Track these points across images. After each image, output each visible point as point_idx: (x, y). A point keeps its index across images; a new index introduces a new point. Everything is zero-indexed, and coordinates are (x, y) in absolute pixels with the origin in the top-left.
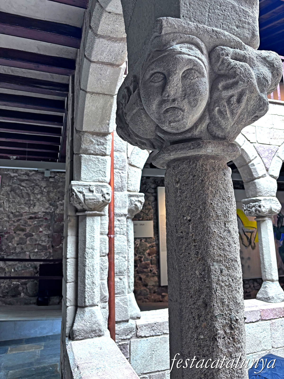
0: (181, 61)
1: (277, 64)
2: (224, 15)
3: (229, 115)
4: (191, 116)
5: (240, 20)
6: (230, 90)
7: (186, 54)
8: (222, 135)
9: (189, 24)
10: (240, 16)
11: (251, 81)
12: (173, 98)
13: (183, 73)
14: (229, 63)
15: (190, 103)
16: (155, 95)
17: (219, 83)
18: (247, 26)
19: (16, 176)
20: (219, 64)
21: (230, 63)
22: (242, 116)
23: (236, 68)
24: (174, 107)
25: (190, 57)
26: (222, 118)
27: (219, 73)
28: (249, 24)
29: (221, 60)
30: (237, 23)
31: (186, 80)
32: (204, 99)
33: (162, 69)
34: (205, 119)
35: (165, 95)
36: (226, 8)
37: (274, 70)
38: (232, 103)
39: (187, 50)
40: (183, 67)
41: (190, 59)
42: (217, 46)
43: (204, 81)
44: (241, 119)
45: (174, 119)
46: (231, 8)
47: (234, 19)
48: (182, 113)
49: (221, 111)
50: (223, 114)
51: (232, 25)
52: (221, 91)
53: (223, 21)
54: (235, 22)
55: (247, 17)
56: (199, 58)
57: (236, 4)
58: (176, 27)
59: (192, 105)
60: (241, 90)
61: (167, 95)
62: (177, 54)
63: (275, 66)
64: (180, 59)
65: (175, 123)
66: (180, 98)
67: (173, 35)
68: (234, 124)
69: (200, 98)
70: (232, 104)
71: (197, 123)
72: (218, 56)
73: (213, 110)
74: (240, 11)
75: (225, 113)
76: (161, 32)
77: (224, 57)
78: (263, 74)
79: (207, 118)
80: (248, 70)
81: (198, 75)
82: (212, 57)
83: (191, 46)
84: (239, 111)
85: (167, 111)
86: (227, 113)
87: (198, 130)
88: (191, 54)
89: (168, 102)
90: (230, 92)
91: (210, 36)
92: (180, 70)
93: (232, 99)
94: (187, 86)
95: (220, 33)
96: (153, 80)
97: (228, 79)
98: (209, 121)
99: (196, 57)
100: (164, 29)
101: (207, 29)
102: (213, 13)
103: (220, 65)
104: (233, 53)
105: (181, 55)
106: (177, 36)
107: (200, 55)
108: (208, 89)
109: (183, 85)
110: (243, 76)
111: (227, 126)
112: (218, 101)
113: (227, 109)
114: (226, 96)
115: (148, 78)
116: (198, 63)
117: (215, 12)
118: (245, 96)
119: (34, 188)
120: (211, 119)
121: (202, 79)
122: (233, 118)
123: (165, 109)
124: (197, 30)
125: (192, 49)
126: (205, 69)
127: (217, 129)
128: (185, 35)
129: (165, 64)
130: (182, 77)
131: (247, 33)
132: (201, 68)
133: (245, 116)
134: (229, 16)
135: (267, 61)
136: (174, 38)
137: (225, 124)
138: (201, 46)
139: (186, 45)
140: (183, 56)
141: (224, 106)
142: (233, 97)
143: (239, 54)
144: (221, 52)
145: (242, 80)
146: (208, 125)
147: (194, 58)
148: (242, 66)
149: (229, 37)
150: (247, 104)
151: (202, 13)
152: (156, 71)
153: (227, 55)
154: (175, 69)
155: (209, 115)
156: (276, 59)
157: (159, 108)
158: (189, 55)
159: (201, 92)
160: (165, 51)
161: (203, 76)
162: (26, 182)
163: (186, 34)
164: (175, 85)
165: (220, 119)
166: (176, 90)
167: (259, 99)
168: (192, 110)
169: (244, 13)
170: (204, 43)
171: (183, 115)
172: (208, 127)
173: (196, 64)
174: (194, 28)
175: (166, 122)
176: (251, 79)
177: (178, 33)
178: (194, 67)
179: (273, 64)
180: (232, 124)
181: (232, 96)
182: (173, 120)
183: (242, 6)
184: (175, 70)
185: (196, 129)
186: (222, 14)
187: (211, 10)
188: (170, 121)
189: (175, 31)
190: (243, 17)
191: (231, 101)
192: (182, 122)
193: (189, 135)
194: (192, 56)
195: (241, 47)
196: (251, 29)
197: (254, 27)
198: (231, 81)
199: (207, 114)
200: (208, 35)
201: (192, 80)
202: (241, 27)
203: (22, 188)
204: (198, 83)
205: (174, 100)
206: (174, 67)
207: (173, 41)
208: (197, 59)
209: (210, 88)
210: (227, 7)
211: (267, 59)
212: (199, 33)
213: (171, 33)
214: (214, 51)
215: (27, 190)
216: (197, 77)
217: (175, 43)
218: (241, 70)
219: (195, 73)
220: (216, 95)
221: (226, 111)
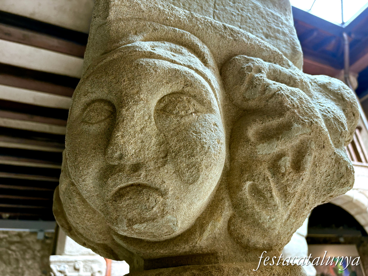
0: (152, 71)
1: (349, 96)
2: (242, 16)
3: (277, 199)
4: (185, 205)
5: (270, 28)
6: (275, 143)
7: (165, 59)
8: (264, 244)
9: (173, 9)
10: (269, 21)
11: (316, 122)
12: (133, 161)
13: (160, 101)
14: (266, 87)
15: (179, 173)
16: (89, 155)
17: (249, 128)
18: (282, 37)
19: (6, 238)
20: (243, 88)
21: (268, 85)
22: (305, 198)
23: (281, 96)
24: (139, 185)
25: (176, 67)
26: (261, 206)
27: (245, 105)
28: (284, 34)
29: (247, 79)
30: (265, 30)
31: (167, 117)
32: (215, 165)
33: (106, 90)
34: (222, 209)
35: (112, 154)
36: (245, 7)
37: (346, 107)
38: (283, 170)
39: (169, 53)
40: (157, 88)
41: (176, 71)
42: (236, 55)
43: (213, 121)
44: (303, 206)
45: (140, 214)
46: (253, 9)
47: (259, 24)
48: (161, 199)
49: (257, 189)
50: (264, 197)
51: (257, 32)
52: (255, 145)
53: (241, 24)
54: (262, 29)
55: (280, 24)
56: (197, 71)
57: (259, 4)
58: (144, 9)
59: (186, 179)
60: (298, 141)
61: (117, 155)
62: (141, 57)
63: (346, 99)
64: (148, 67)
65: (145, 225)
66: (152, 163)
67: (135, 23)
68: (289, 217)
69: (204, 162)
70: (283, 175)
71: (204, 218)
72: (239, 72)
73: (239, 187)
74: (268, 14)
75: (269, 195)
76: (107, 15)
77: (253, 73)
78: (333, 112)
79: (227, 204)
80: (306, 101)
81: (198, 107)
82: (228, 73)
83: (178, 47)
84: (299, 188)
85: (120, 194)
86: (274, 194)
87: (206, 235)
88: (177, 61)
89: (120, 171)
90: (276, 147)
91: (220, 35)
92: (151, 92)
93: (281, 162)
94: (169, 131)
95: (239, 33)
96: (87, 119)
97: (267, 117)
98: (231, 212)
99: (189, 67)
100: (113, 9)
101: (213, 23)
102: (222, 10)
103: (247, 89)
104: (269, 69)
105: (151, 60)
106: (145, 25)
107: (201, 66)
108: (223, 140)
109: (160, 131)
110: (299, 112)
111: (275, 223)
112: (250, 167)
113: (272, 185)
114: (266, 154)
115: (77, 114)
116: (196, 80)
117: (226, 9)
118: (310, 154)
119: (25, 252)
120: (235, 206)
121: (207, 116)
122: (287, 203)
123: (116, 189)
124: (191, 21)
125: (181, 53)
126: (213, 96)
127: (251, 231)
128: (166, 27)
129: (111, 78)
130: (157, 111)
131: (283, 47)
132: (204, 93)
133: (311, 198)
134: (250, 19)
135: (330, 91)
136: (138, 29)
137: (270, 218)
138: (202, 50)
139: (167, 44)
140: (157, 61)
141: (265, 179)
142: (283, 159)
143: (280, 72)
144: (245, 65)
145: (298, 120)
146: (230, 221)
147: (187, 69)
148: (293, 93)
149: (258, 42)
150: (314, 173)
151: (202, 7)
152: (93, 96)
153: (259, 71)
154: (135, 91)
155: (231, 197)
156: (344, 88)
157: (101, 186)
158: (173, 62)
159: (206, 146)
160: (114, 50)
161: (211, 110)
162: (17, 245)
163: (167, 25)
164: (138, 129)
165: (257, 209)
166: (142, 142)
167: (335, 160)
168: (187, 191)
169: (274, 18)
170: (209, 47)
171: (164, 205)
172: (229, 227)
173: (189, 83)
174: (185, 17)
175: (122, 221)
176: (316, 120)
177: (149, 20)
178: (187, 89)
179: (342, 95)
180: (285, 217)
181: (280, 156)
182: (138, 217)
183: (269, 8)
184: (137, 93)
185: (201, 234)
186: (238, 14)
187: (218, 5)
188: (129, 220)
189: (140, 15)
190: (273, 23)
191: (279, 167)
192: (161, 221)
193: (184, 248)
194: (181, 64)
195: (281, 62)
196: (289, 42)
197: (293, 39)
198: (274, 122)
199: (225, 194)
200: (216, 33)
201: (182, 117)
202: (273, 37)
203: (10, 252)
204: (197, 124)
205: (136, 168)
206: (134, 85)
207: (136, 34)
208: (193, 72)
209: (227, 138)
210: (245, 5)
211: (329, 87)
212: (196, 27)
213: (132, 19)
214: (230, 63)
215: (16, 255)
216: (196, 112)
217: (141, 37)
218: (292, 99)
219: (189, 102)
220: (243, 153)
221: (270, 191)
